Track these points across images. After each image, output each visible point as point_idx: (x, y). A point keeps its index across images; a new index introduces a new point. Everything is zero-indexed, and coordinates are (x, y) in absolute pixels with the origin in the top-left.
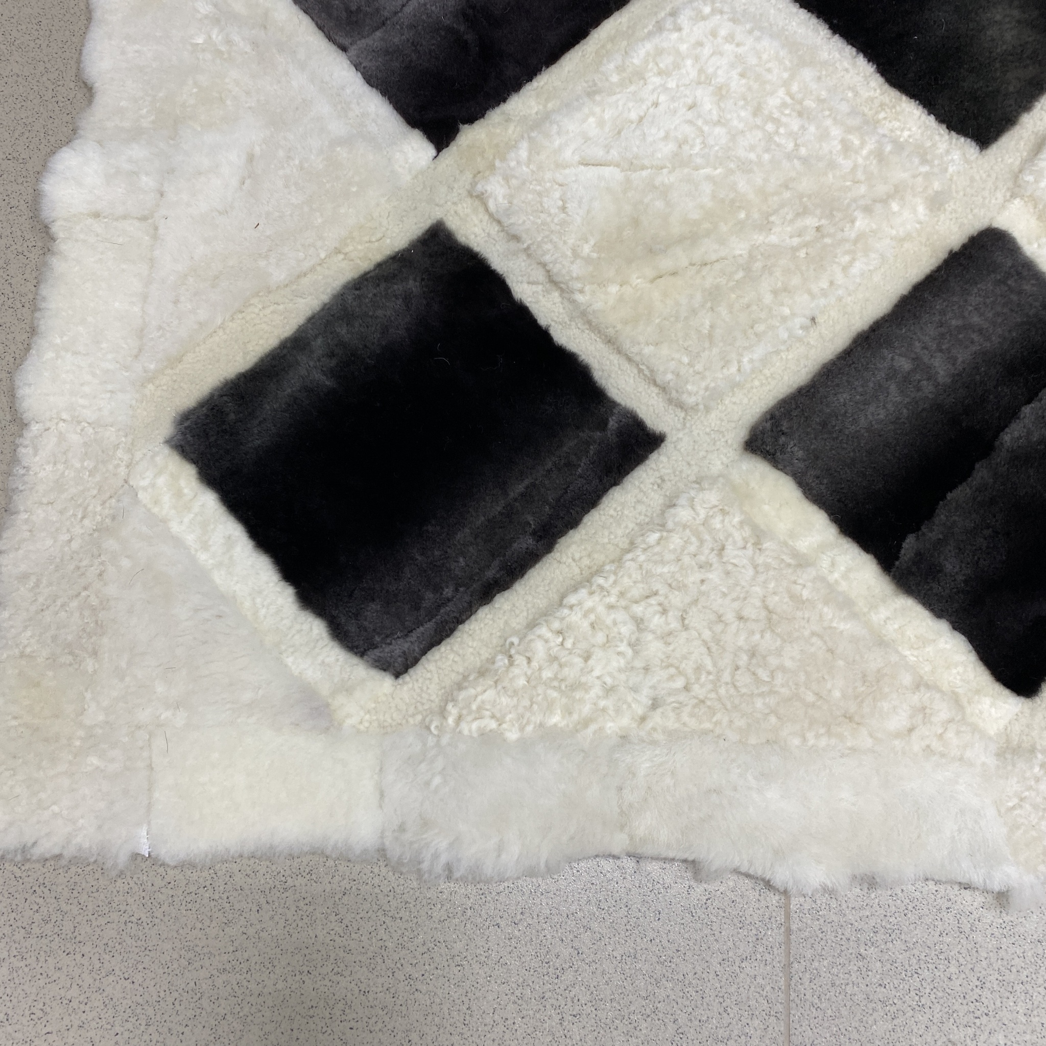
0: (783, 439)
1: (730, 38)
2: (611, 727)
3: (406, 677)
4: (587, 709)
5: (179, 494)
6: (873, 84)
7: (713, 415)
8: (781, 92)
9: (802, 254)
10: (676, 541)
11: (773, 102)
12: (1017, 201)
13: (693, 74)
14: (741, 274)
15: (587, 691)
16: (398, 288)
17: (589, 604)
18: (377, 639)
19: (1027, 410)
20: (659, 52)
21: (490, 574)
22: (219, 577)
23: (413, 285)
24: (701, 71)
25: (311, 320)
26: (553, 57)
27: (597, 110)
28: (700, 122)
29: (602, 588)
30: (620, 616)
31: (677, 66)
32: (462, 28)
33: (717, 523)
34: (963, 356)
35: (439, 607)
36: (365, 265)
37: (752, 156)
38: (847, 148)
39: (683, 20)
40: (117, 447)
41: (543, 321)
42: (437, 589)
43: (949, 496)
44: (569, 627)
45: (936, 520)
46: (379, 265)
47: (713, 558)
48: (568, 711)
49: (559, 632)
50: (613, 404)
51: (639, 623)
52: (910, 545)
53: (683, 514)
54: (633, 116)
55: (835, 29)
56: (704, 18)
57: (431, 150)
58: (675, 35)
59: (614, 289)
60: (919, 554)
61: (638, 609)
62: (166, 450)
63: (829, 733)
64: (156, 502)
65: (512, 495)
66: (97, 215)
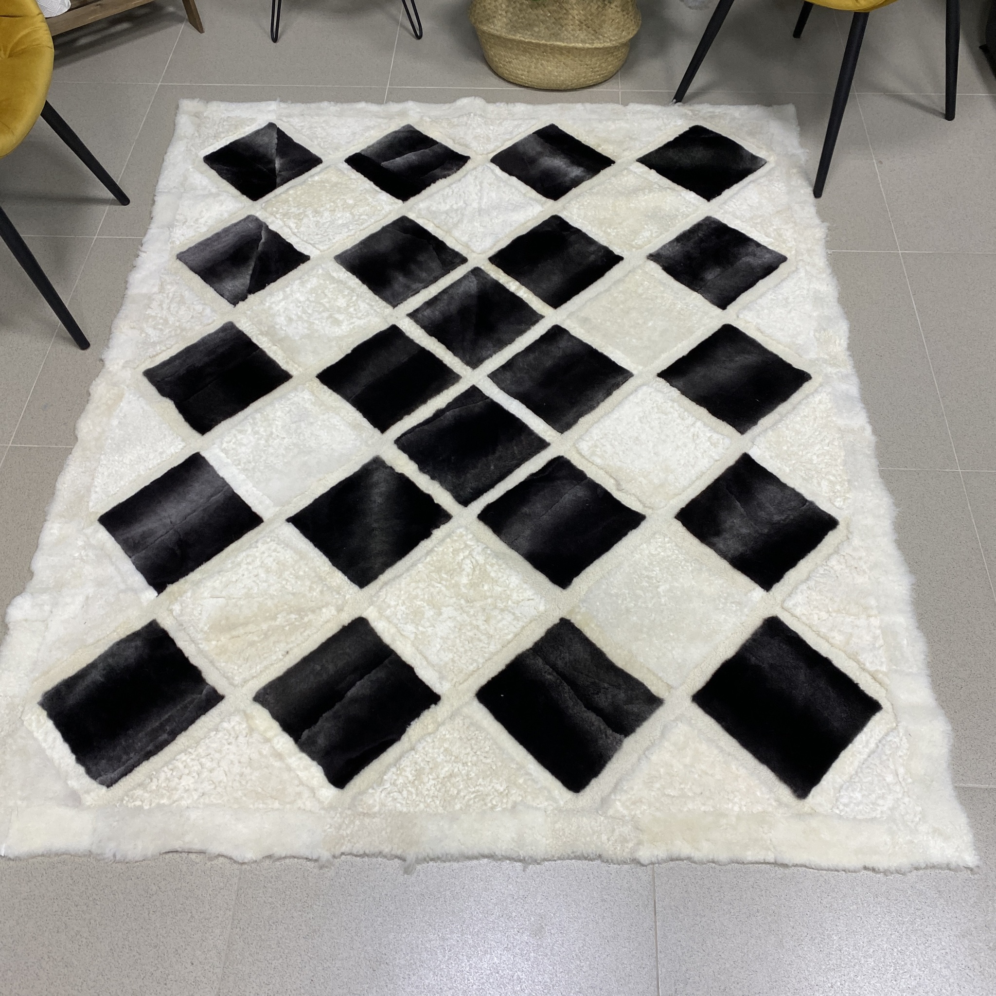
0: (267, 696)
1: (275, 550)
2: (184, 803)
3: (112, 788)
4: (176, 797)
5: (39, 721)
6: (327, 565)
7: (244, 688)
8: (291, 569)
9: (287, 628)
10: (220, 735)
11: (287, 573)
12: (372, 607)
13: (259, 563)
14: (263, 636)
15: (177, 790)
16: (133, 644)
17: (184, 758)
18: (102, 773)
19: (358, 683)
20: (248, 556)
21: (149, 748)
22: (48, 752)
23: (139, 643)
24: (262, 562)
25: (100, 657)
26: (208, 558)
27: (220, 578)
28: (258, 581)
29: (190, 753)
30: (196, 762)
31: (253, 561)
32: (176, 548)
33: (237, 728)
34: (340, 664)
35: (127, 761)
36: (123, 636)
37: (275, 593)
38: (311, 589)
39: (259, 545)
40: (18, 705)
41: (186, 655)
42: (128, 754)
43: (324, 715)
44: (175, 767)
45: (318, 724)
46: (128, 636)
47: (233, 741)
48: (169, 798)
49: (172, 770)
50: (207, 684)
51: (201, 764)
52: (306, 733)
53: (225, 725)
54: (234, 579)
55: (316, 546)
56: (268, 543)
57: (156, 594)
58: (255, 550)
59: (214, 643)
60: (309, 737)
61: (203, 760)
62: (38, 706)
63: (263, 803)
64: (30, 725)
65: (163, 719)
66: (26, 620)
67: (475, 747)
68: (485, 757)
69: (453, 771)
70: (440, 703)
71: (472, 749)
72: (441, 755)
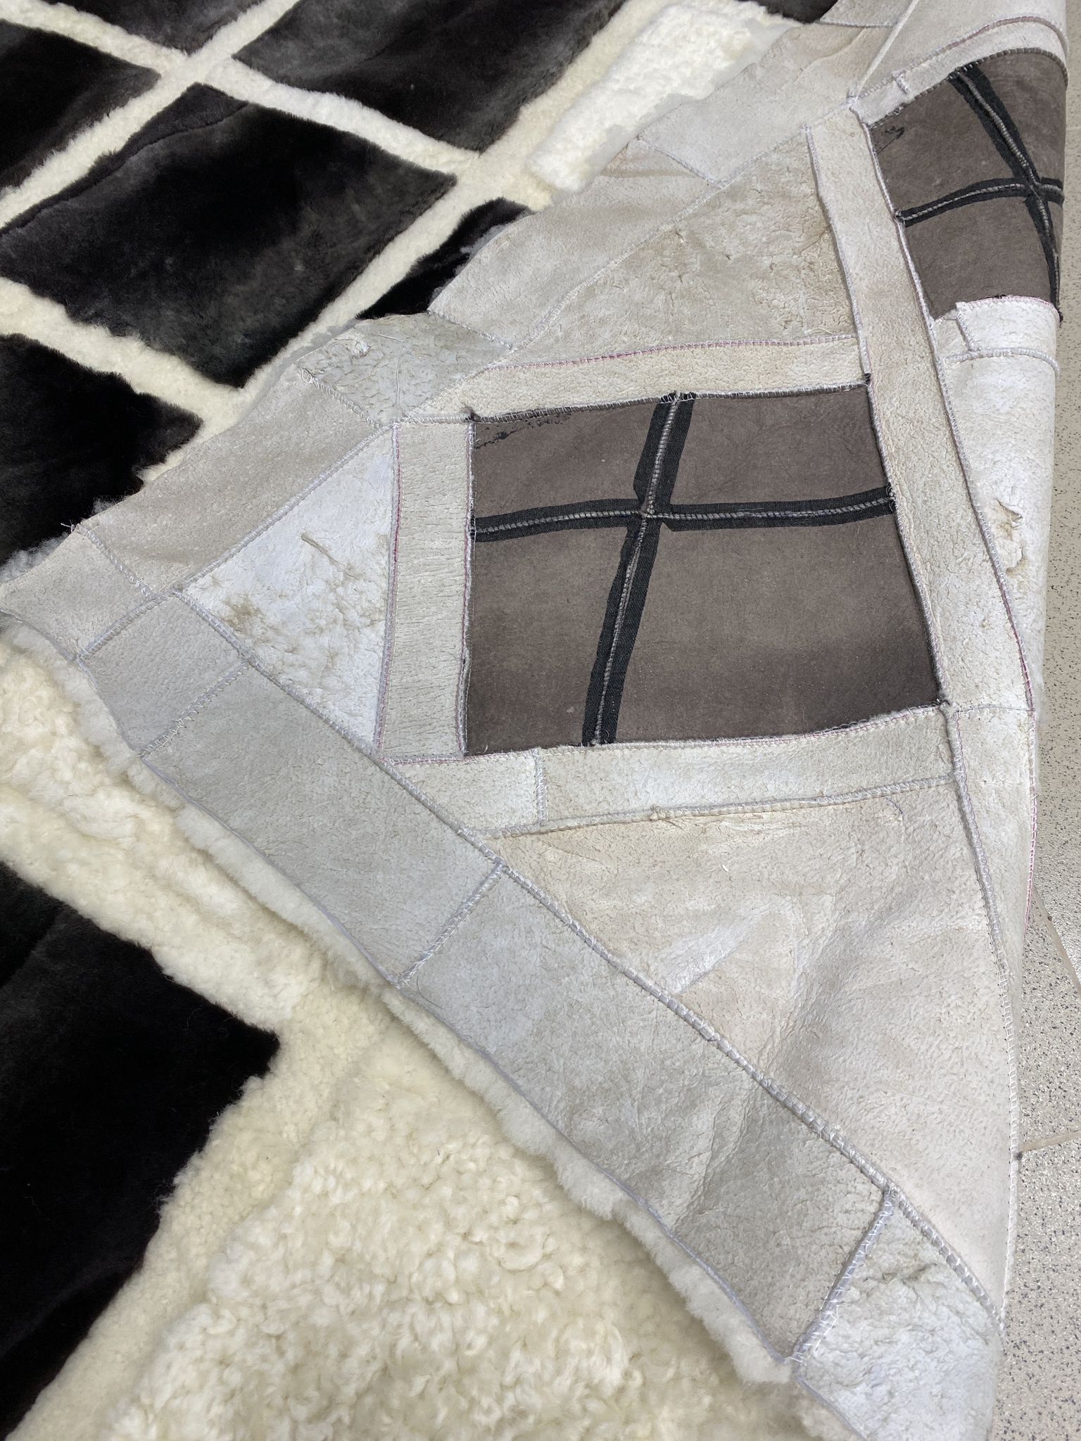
67: (460, 1212)
68: (512, 1245)
69: (393, 1347)
70: (283, 1065)
71: (449, 1224)
72: (329, 1290)
